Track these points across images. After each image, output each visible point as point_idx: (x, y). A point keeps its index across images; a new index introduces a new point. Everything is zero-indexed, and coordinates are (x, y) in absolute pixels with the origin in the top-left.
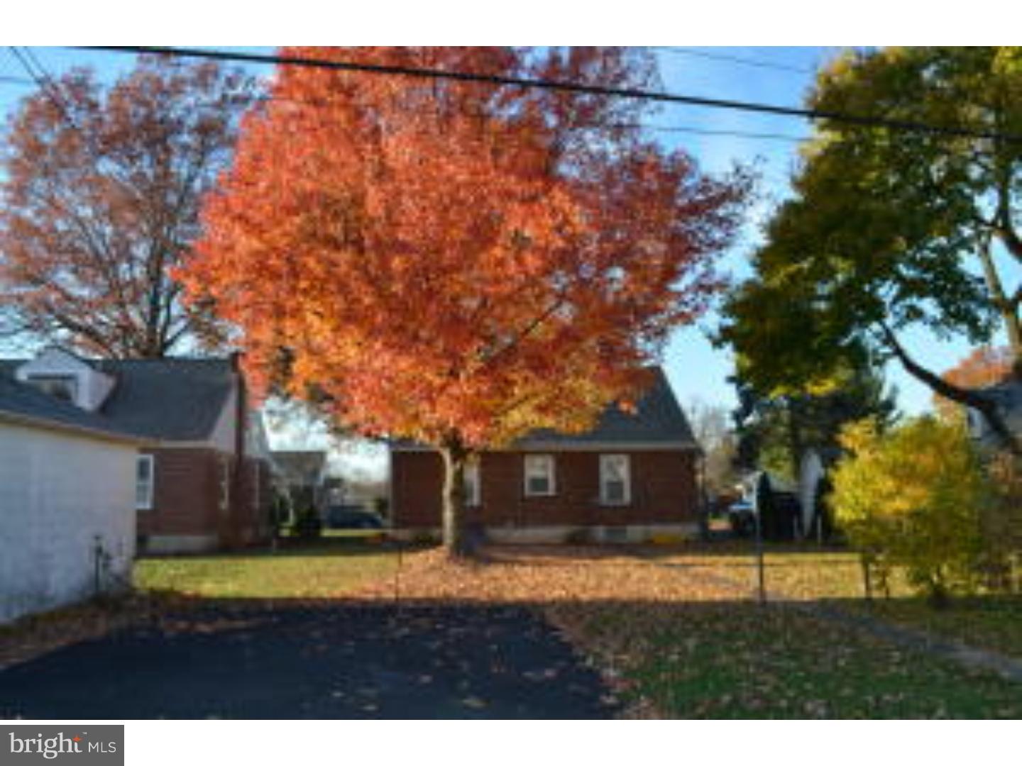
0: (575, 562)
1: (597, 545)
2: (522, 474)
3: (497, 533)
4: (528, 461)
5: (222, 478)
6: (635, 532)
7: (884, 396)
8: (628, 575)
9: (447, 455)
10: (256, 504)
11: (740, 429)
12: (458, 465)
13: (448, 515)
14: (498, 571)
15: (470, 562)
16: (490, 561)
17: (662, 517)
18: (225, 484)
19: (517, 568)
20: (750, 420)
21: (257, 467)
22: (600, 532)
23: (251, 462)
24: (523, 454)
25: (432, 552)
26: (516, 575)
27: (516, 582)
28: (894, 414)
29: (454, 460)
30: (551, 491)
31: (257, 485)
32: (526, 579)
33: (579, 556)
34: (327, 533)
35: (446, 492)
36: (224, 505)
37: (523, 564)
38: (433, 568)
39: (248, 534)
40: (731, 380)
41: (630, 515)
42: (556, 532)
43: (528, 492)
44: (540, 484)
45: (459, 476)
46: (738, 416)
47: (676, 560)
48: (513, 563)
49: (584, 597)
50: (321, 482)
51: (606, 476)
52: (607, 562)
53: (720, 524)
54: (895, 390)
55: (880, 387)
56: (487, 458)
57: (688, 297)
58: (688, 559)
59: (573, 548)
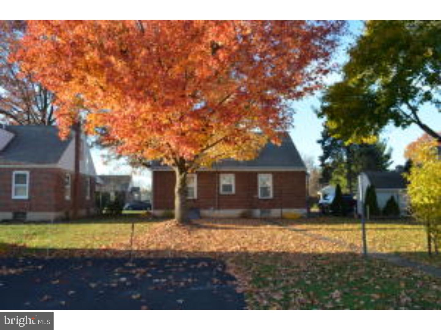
0: (245, 227)
1: (256, 218)
2: (219, 183)
3: (205, 212)
4: (222, 176)
5: (67, 184)
6: (275, 212)
7: (386, 152)
8: (274, 236)
9: (176, 170)
10: (88, 198)
11: (323, 165)
12: (183, 175)
13: (177, 202)
14: (203, 233)
15: (188, 227)
16: (199, 227)
17: (289, 205)
18: (68, 187)
19: (213, 231)
20: (328, 161)
21: (88, 180)
22: (257, 212)
23: (84, 177)
24: (219, 173)
25: (169, 222)
26: (213, 235)
27: (211, 239)
28: (390, 161)
29: (181, 173)
30: (233, 191)
31: (89, 189)
32: (218, 238)
33: (248, 224)
34: (125, 212)
35: (176, 190)
36: (68, 197)
37: (217, 228)
38: (168, 231)
39: (83, 212)
40: (319, 142)
41: (272, 204)
42: (236, 212)
43: (221, 191)
44: (227, 188)
45: (184, 182)
46: (322, 159)
47: (298, 227)
48: (211, 227)
49: (251, 250)
50: (129, 190)
51: (260, 184)
52: (262, 227)
53: (315, 209)
54: (391, 150)
55: (384, 148)
56: (201, 175)
57: (313, 76)
58: (305, 226)
59: (245, 220)
